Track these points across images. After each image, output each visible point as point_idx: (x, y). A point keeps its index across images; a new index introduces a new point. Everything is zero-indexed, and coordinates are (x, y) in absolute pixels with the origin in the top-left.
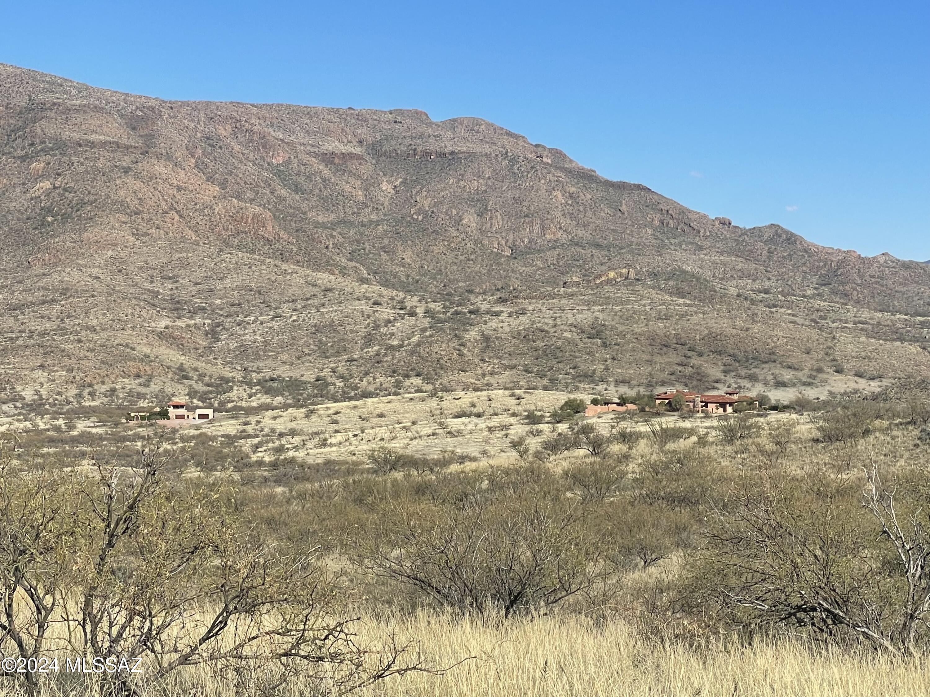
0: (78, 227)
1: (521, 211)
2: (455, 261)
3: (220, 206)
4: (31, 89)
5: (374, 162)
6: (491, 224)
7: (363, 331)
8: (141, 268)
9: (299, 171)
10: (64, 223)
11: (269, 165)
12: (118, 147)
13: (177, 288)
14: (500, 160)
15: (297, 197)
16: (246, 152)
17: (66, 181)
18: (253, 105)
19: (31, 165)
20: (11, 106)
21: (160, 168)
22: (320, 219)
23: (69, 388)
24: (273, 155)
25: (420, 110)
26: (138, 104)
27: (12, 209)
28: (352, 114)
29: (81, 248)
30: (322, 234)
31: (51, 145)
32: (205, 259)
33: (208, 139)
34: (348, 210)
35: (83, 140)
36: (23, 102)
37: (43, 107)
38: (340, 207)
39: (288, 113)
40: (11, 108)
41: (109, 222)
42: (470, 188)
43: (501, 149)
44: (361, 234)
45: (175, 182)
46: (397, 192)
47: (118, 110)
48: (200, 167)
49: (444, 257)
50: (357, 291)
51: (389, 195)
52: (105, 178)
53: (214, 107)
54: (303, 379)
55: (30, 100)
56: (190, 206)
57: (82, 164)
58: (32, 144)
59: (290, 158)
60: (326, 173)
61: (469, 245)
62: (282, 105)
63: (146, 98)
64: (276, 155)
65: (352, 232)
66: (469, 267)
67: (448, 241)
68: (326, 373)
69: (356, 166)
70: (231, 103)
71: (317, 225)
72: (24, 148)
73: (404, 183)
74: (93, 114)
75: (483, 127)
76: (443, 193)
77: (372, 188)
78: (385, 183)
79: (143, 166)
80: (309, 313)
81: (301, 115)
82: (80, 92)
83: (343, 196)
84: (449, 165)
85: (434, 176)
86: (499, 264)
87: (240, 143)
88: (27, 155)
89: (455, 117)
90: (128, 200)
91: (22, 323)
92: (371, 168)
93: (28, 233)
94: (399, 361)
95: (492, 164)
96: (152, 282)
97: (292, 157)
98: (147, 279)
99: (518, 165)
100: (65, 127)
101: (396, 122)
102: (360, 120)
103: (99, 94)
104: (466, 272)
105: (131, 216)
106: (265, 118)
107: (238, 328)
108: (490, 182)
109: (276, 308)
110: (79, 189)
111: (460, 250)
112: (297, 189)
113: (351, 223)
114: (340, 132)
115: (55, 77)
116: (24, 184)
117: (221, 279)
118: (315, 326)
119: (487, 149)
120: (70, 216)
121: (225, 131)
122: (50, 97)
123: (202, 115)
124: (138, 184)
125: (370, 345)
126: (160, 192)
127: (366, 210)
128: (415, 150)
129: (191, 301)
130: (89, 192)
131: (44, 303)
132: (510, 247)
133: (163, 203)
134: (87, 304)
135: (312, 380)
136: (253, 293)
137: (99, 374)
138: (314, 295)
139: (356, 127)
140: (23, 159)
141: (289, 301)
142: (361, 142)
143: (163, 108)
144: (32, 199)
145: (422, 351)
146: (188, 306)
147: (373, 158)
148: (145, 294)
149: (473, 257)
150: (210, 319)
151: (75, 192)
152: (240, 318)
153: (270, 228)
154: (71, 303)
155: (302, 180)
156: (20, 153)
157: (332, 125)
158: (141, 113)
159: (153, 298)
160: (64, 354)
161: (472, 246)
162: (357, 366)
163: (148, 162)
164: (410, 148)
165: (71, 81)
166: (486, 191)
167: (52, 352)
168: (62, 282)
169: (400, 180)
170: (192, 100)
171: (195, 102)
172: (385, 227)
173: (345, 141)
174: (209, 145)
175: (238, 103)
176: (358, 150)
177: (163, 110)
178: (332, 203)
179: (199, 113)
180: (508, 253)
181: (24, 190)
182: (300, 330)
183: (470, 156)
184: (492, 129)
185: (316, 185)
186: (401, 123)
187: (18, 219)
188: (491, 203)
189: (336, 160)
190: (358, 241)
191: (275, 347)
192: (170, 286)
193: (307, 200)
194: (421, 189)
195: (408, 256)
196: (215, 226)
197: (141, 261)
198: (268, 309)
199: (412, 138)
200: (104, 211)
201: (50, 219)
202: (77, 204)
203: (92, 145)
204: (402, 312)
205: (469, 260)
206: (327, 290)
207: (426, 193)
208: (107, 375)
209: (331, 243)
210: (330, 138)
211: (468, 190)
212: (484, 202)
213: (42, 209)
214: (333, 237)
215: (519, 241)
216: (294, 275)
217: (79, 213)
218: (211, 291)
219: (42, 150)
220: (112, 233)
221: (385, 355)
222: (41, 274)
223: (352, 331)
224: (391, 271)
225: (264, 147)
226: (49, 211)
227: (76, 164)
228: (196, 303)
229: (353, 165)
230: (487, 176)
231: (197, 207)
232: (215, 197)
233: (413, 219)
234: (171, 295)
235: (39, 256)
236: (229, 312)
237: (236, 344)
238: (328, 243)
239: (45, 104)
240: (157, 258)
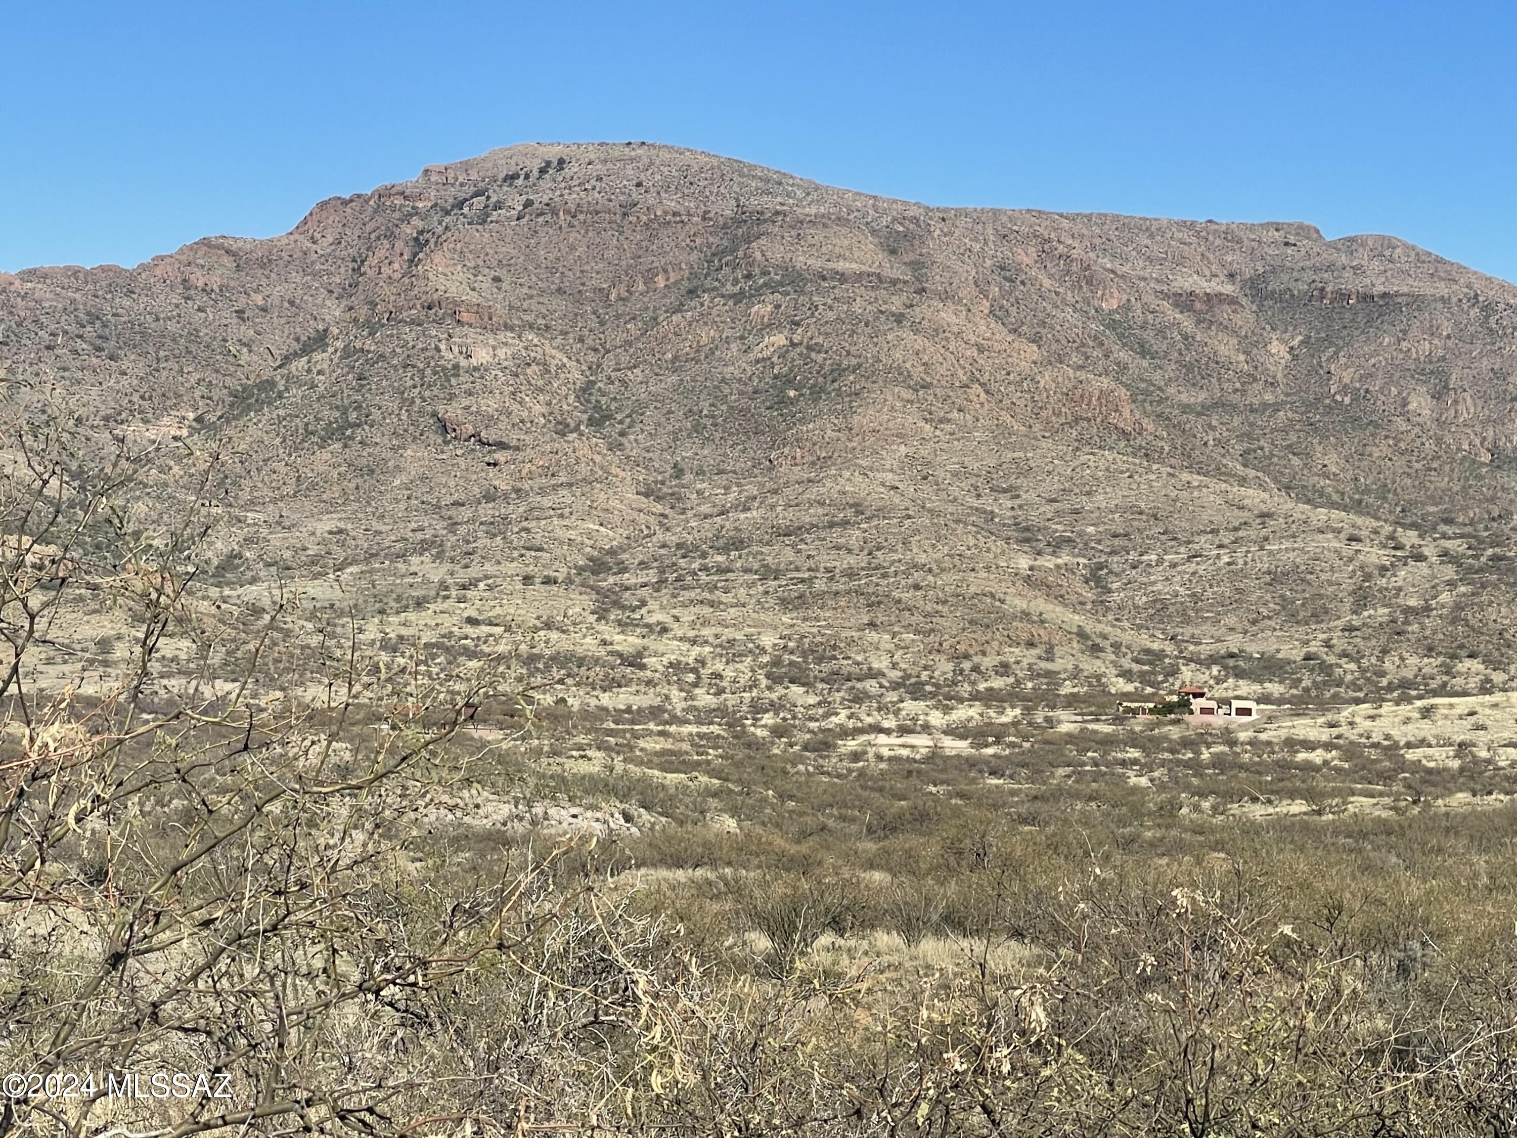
0: (839, 407)
1: (1505, 391)
2: (1407, 470)
3: (1047, 377)
4: (738, 190)
5: (1254, 308)
6: (1456, 412)
7: (1348, 585)
8: (955, 474)
9: (1145, 322)
10: (816, 401)
11: (1097, 311)
12: (881, 281)
13: (1020, 507)
14: (1465, 307)
15: (1145, 363)
16: (1061, 290)
17: (809, 334)
18: (1061, 215)
19: (750, 308)
20: (711, 215)
21: (948, 316)
22: (1184, 398)
23: (937, 659)
24: (1103, 295)
25: (1306, 223)
26: (895, 213)
27: (728, 376)
28: (1215, 231)
29: (850, 440)
30: (1195, 423)
31: (778, 278)
32: (1056, 462)
33: (1002, 269)
34: (1225, 386)
35: (827, 270)
36: (728, 209)
37: (759, 218)
38: (1214, 381)
39: (1117, 229)
40: (711, 219)
41: (886, 400)
42: (1417, 352)
43: (1466, 290)
44: (1251, 425)
45: (973, 340)
46: (1295, 358)
47: (867, 223)
48: (997, 314)
49: (1389, 463)
50: (1313, 518)
51: (1283, 361)
52: (868, 330)
53: (1005, 219)
54: (1280, 656)
55: (738, 206)
56: (998, 377)
57: (831, 308)
58: (748, 276)
59: (1129, 300)
60: (1188, 323)
61: (1427, 444)
62: (1105, 215)
63: (905, 203)
64: (1108, 296)
65: (1237, 421)
66: (1430, 481)
67: (1394, 439)
68: (1314, 647)
69: (1228, 315)
70: (1028, 211)
71: (1186, 409)
72: (736, 282)
73: (1305, 342)
74: (836, 228)
75: (1398, 250)
76: (1373, 361)
77: (1255, 351)
78: (1275, 343)
79: (923, 311)
80: (1248, 552)
81: (1136, 231)
82: (808, 194)
83: (1217, 363)
84: (1380, 315)
85: (1357, 333)
86: (1479, 477)
87: (1051, 276)
88: (742, 292)
89: (1352, 234)
90: (908, 365)
91: (809, 557)
92: (1252, 318)
93: (760, 415)
94: (1434, 632)
95: (1453, 314)
96: (979, 496)
97: (1133, 299)
98: (969, 491)
99: (1497, 317)
100: (797, 250)
101: (1286, 244)
102: (1228, 241)
103: (835, 197)
104: (1428, 489)
105: (917, 391)
106: (1082, 236)
107: (1134, 572)
108: (1450, 343)
109: (1189, 542)
110: (831, 348)
111: (1415, 454)
112: (1144, 351)
113: (1234, 407)
114: (1199, 258)
115: (769, 170)
116: (742, 338)
117: (1088, 493)
118: (1269, 573)
119: (1442, 289)
120: (822, 390)
121: (1026, 257)
122: (770, 203)
123: (990, 231)
124: (920, 342)
125: (1365, 605)
126: (952, 353)
127: (1255, 385)
128: (1322, 289)
129: (1046, 528)
130: (848, 353)
131: (832, 525)
132: (1488, 450)
133: (960, 373)
134: (903, 529)
135: (1298, 659)
136: (1144, 517)
137: (976, 641)
138: (1245, 523)
139: (1223, 251)
140: (738, 298)
141: (1205, 532)
142: (1231, 276)
143: (931, 219)
144: (758, 362)
145: (1470, 617)
146: (1043, 535)
147: (1252, 302)
148: (973, 515)
149: (1435, 465)
150: (1084, 556)
151: (826, 352)
152: (1133, 556)
153: (1126, 413)
154: (877, 527)
155: (1149, 335)
156: (730, 289)
157: (1186, 248)
158: (901, 229)
159: (986, 521)
160: (902, 606)
161: (1433, 446)
162: (1364, 638)
163: (929, 306)
164: (1313, 286)
165: (792, 177)
166: (1443, 358)
167: (879, 603)
168: (844, 493)
169: (1300, 338)
170: (971, 206)
171: (975, 210)
172: (1290, 414)
173: (1208, 273)
174: (1005, 278)
175: (1040, 212)
176: (1228, 289)
177: (932, 223)
178: (1200, 374)
179: (984, 228)
180: (1486, 458)
181: (745, 347)
182: (1245, 577)
183: (1415, 301)
184: (1413, 254)
185: (1173, 345)
186: (1295, 245)
187: (741, 393)
188: (1454, 376)
189: (1198, 306)
190: (1248, 435)
191: (1212, 605)
192: (1009, 504)
193: (1160, 368)
194: (1336, 353)
195: (1332, 461)
196: (1041, 408)
197: (954, 464)
198: (1173, 543)
199: (1316, 269)
200: (874, 382)
201: (792, 393)
202: (832, 371)
203: (842, 278)
204: (1399, 553)
205: (1430, 469)
206: (1263, 515)
207: (1345, 360)
208: (987, 642)
209: (1211, 438)
210: (1184, 270)
211: (1414, 356)
212: (1442, 375)
213: (776, 377)
214: (1213, 428)
215: (1504, 439)
216: (1204, 490)
217: (836, 385)
218: (1077, 512)
219: (765, 284)
220: (895, 418)
221: (1406, 622)
222: (805, 479)
223: (1330, 583)
224: (1314, 486)
225: (1089, 282)
226: (789, 381)
227: (821, 307)
228: (1056, 531)
229: (1224, 313)
230: (1445, 333)
231: (1011, 377)
232: (1035, 363)
233: (1336, 402)
234: (1015, 518)
235: (786, 451)
236: (1113, 546)
237: (1144, 599)
238: (1205, 439)
239: (762, 213)
240: (978, 458)
